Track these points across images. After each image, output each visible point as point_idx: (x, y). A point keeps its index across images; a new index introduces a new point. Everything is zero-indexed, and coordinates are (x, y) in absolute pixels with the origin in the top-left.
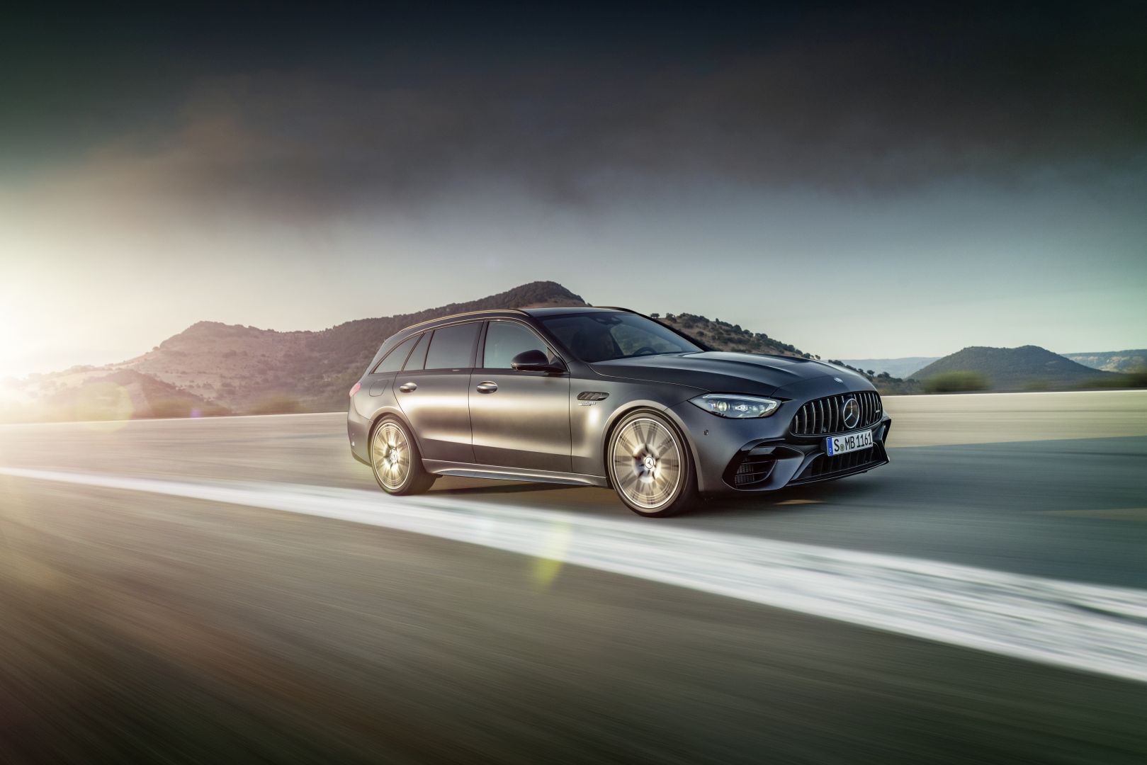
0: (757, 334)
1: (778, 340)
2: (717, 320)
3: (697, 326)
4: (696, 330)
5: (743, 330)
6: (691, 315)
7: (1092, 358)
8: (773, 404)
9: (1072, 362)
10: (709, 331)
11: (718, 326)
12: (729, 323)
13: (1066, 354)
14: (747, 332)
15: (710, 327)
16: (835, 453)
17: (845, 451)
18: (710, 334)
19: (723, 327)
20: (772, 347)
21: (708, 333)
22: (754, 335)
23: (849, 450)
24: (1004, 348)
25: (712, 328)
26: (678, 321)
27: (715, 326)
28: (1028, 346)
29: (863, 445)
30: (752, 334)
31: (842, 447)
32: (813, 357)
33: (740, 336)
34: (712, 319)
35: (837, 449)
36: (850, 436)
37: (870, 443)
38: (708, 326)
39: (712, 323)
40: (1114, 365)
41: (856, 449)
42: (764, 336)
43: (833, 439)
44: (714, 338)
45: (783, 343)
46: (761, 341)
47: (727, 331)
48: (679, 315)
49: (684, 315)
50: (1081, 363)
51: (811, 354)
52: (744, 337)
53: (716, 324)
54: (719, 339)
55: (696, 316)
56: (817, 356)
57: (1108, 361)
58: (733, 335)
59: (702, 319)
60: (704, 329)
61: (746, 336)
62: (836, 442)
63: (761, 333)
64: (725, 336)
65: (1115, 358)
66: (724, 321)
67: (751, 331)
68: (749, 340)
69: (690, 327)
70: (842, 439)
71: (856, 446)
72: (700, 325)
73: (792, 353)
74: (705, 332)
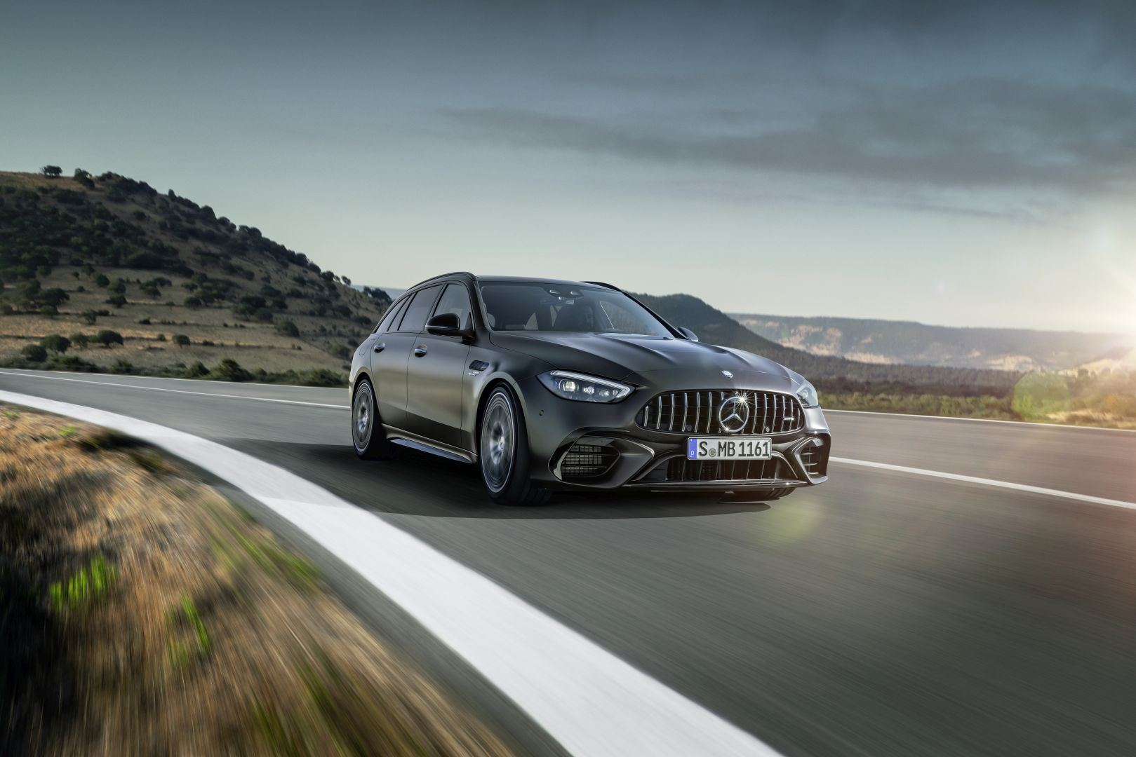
0: (243, 228)
1: (279, 243)
2: (171, 192)
3: (133, 201)
4: (131, 208)
5: (218, 216)
6: (123, 178)
7: (770, 324)
8: (626, 391)
9: (743, 328)
10: (156, 212)
11: (172, 204)
12: (193, 200)
13: (735, 315)
14: (224, 221)
15: (157, 205)
16: (699, 457)
17: (716, 458)
18: (157, 218)
19: (183, 208)
20: (269, 254)
21: (152, 215)
22: (238, 229)
23: (722, 457)
24: (646, 295)
25: (161, 207)
26: (97, 186)
27: (168, 203)
28: (682, 295)
29: (751, 455)
30: (234, 226)
31: (713, 451)
32: (338, 278)
33: (211, 228)
34: (163, 191)
35: (703, 452)
36: (727, 441)
37: (767, 455)
38: (154, 203)
39: (162, 197)
40: (800, 340)
41: (736, 457)
42: (254, 232)
43: (699, 441)
44: (163, 227)
45: (288, 248)
46: (248, 242)
47: (188, 216)
48: (99, 174)
49: (109, 176)
50: (755, 331)
51: (335, 274)
52: (218, 229)
53: (169, 200)
54: (172, 229)
55: (131, 181)
56: (345, 278)
57: (792, 331)
58: (199, 225)
59: (143, 187)
60: (146, 206)
61: (223, 229)
62: (703, 445)
63: (250, 226)
64: (185, 224)
65: (802, 328)
66: (184, 196)
67: (232, 221)
68: (228, 237)
69: (120, 200)
70: (713, 443)
71: (737, 454)
72: (138, 198)
73: (301, 268)
74: (147, 213)
